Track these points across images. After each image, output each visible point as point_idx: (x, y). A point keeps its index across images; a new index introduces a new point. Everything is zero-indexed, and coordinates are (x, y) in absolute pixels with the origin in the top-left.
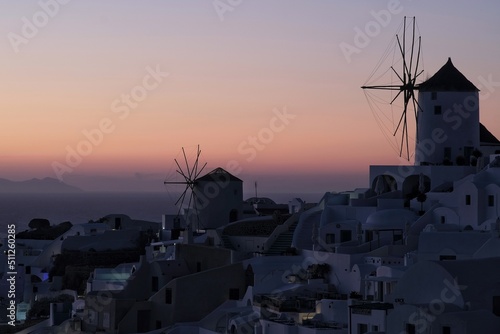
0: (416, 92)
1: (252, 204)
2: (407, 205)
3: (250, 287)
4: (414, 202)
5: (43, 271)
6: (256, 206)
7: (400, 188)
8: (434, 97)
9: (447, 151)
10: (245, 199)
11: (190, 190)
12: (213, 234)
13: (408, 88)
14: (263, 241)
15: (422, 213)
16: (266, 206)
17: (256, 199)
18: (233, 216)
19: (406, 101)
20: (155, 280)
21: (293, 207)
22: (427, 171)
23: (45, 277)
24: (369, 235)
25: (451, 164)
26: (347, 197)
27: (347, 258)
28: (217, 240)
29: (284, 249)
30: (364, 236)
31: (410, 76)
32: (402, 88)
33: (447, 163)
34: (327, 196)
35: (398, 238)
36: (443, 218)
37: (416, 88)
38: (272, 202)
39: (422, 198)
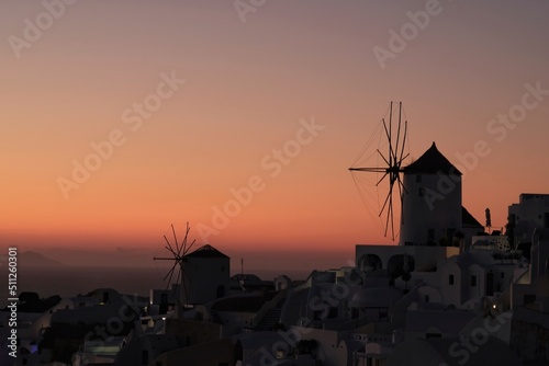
0: (401, 175)
1: (238, 280)
2: (392, 283)
3: (239, 362)
4: (399, 281)
5: (32, 344)
6: (242, 282)
7: (385, 267)
8: (419, 180)
9: (431, 233)
10: (231, 276)
11: (178, 266)
12: (202, 309)
13: (393, 171)
14: (252, 316)
15: (406, 292)
16: (252, 282)
17: (242, 276)
18: (221, 291)
19: (392, 183)
20: (145, 353)
21: (280, 284)
22: (411, 251)
23: (34, 349)
24: (355, 312)
25: (434, 245)
26: (334, 274)
27: (335, 334)
28: (206, 315)
29: (272, 325)
30: (350, 313)
31: (395, 159)
32: (388, 171)
33: (431, 243)
34: (315, 273)
35: (383, 315)
36: (427, 297)
37: (401, 171)
38: (258, 279)
39: (407, 278)
